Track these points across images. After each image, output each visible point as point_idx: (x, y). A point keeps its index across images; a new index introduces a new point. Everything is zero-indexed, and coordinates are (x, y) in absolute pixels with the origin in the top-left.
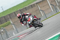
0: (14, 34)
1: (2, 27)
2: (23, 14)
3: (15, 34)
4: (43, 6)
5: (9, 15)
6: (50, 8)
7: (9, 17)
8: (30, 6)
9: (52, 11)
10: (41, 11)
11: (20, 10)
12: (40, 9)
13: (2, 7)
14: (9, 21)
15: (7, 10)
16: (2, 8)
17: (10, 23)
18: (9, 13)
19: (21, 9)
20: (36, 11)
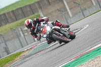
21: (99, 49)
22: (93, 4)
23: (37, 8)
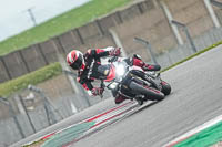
0: (74, 110)
1: (29, 83)
2: (89, 51)
3: (78, 108)
4: (184, 9)
5: (57, 38)
6: (208, 14)
7: (56, 48)
8: (133, 6)
9: (214, 27)
10: (174, 27)
11: (97, 21)
12: (170, 18)
13: (29, 10)
14: (57, 60)
15: (50, 21)
16: (31, 14)
17: (59, 69)
18: (58, 33)
19: (100, 18)
20: (156, 25)
21: (189, 142)
22: (177, 41)
23: (55, 52)
